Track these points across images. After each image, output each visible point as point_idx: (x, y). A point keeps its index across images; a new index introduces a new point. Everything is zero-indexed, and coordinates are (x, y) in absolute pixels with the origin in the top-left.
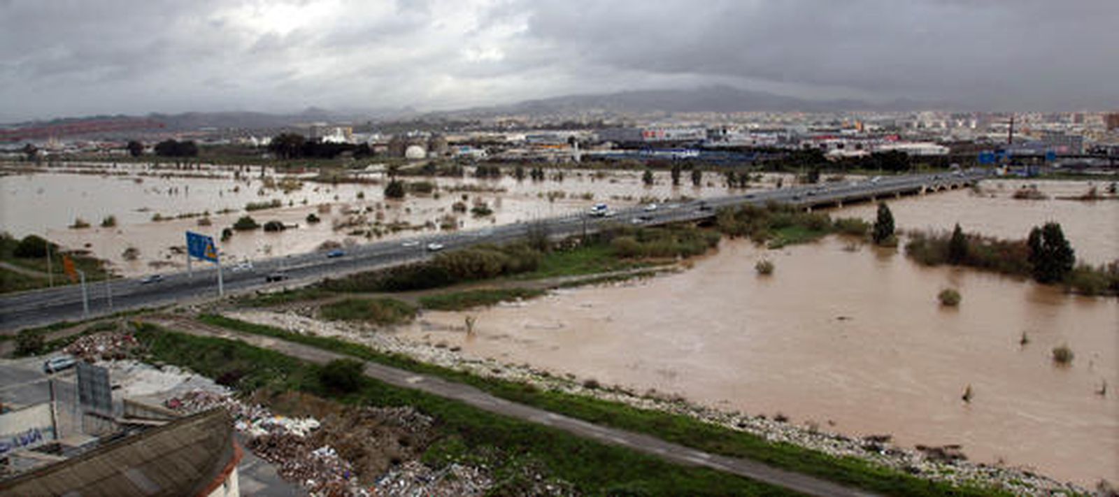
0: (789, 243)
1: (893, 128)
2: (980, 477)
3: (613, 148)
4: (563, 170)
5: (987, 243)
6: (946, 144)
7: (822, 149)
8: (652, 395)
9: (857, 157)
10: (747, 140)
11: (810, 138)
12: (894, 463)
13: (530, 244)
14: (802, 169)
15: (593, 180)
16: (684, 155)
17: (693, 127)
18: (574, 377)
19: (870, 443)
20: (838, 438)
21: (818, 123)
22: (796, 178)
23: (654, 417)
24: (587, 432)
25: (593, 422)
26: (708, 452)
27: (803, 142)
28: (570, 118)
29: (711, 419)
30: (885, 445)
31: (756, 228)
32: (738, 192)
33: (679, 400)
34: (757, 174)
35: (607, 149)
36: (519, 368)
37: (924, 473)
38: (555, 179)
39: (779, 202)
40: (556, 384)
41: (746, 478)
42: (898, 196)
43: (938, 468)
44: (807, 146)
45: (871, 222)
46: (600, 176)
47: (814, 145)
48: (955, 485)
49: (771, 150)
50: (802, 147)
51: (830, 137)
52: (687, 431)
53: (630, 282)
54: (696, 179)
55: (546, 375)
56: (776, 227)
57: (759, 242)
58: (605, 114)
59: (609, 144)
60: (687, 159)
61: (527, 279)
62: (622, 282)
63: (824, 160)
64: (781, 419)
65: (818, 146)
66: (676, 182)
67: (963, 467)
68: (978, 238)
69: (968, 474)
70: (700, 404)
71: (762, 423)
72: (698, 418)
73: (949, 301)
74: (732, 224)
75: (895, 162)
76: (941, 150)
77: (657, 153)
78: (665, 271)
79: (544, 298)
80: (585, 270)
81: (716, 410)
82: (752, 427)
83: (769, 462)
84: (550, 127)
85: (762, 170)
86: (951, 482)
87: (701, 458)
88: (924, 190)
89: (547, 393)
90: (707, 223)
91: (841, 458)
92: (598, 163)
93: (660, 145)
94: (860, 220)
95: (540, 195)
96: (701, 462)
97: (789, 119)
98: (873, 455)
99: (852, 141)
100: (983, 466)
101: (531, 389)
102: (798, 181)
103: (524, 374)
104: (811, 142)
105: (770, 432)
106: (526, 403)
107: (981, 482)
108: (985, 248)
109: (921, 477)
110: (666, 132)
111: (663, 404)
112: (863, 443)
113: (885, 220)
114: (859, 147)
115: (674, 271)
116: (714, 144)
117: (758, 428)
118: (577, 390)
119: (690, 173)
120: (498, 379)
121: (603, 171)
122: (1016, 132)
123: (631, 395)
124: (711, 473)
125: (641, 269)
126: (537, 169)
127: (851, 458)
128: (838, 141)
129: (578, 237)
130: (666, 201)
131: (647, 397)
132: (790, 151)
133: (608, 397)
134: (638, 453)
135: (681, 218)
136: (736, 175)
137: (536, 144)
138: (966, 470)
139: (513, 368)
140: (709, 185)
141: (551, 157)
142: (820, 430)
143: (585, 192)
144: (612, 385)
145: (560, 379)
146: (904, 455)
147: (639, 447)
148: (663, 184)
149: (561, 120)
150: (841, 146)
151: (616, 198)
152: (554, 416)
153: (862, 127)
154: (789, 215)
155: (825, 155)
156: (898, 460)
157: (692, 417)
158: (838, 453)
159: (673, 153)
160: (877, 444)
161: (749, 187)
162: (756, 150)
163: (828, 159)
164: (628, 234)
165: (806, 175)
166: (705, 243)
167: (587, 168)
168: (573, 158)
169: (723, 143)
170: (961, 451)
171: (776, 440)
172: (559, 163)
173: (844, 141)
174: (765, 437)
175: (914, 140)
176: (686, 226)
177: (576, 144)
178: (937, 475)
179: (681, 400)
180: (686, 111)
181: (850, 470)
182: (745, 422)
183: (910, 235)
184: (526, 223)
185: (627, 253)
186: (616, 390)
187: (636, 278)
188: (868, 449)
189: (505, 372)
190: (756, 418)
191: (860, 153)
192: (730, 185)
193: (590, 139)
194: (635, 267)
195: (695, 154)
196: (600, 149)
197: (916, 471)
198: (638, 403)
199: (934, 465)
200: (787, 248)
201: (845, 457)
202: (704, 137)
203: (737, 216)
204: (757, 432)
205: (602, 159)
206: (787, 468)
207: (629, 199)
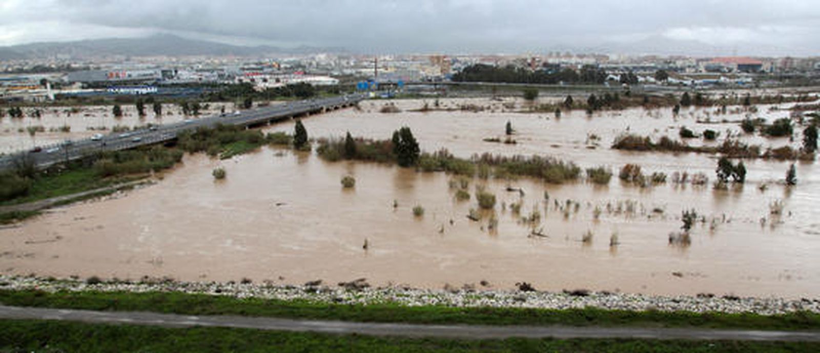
0: (235, 154)
1: (299, 66)
2: (379, 297)
3: (83, 88)
4: (40, 108)
5: (368, 143)
6: (336, 77)
7: (252, 83)
8: (145, 280)
9: (277, 88)
10: (195, 77)
11: (242, 75)
12: (325, 298)
13: (18, 173)
14: (238, 98)
15: (69, 115)
16: (144, 91)
17: (149, 68)
18: (76, 277)
19: (308, 287)
20: (288, 288)
21: (248, 64)
22: (235, 105)
23: (151, 297)
24: (99, 319)
25: (101, 309)
26: (197, 314)
27: (237, 78)
28: (40, 63)
29: (195, 291)
30: (319, 287)
31: (209, 144)
32: (192, 118)
33: (168, 281)
34: (205, 104)
35: (76, 88)
36: (26, 277)
37: (346, 301)
38: (33, 116)
39: (224, 124)
40: (61, 285)
41: (228, 328)
42: (308, 114)
43: (353, 295)
44: (240, 80)
45: (292, 134)
46: (75, 111)
47: (246, 80)
48: (365, 304)
49: (214, 85)
50: (236, 82)
51: (257, 74)
52: (178, 303)
53: (114, 195)
54: (158, 110)
55: (51, 280)
56: (225, 142)
57: (213, 154)
58: (73, 59)
59: (80, 84)
60: (148, 94)
61: (19, 203)
62: (108, 197)
63: (254, 91)
64: (246, 282)
65: (249, 81)
66: (142, 114)
67: (368, 292)
68: (362, 140)
69: (373, 295)
70: (185, 281)
71: (232, 287)
72: (185, 291)
73: (348, 184)
74: (190, 143)
75: (304, 91)
76: (334, 81)
77: (122, 90)
78: (142, 184)
79: (39, 217)
80: (73, 190)
81: (198, 284)
82: (226, 291)
83: (242, 313)
84: (21, 71)
85: (210, 101)
86: (362, 304)
87: (191, 320)
88: (324, 110)
89: (56, 293)
90: (171, 143)
91: (292, 300)
92: (71, 100)
93: (124, 84)
94: (283, 134)
95: (21, 131)
96: (193, 323)
97: (225, 61)
98: (312, 295)
99: (273, 76)
100: (380, 288)
101: (40, 294)
102: (237, 106)
103: (31, 282)
104: (242, 78)
105: (240, 292)
106: (36, 306)
107: (380, 299)
108: (367, 146)
109: (344, 303)
110: (128, 73)
111: (155, 286)
112: (304, 288)
113: (301, 132)
114: (278, 81)
115: (150, 183)
116: (169, 81)
117: (231, 291)
118: (82, 287)
119: (152, 105)
120: (7, 291)
121: (77, 108)
122: (379, 68)
123: (128, 283)
124: (200, 330)
125: (122, 185)
126: (15, 108)
127: (298, 300)
128: (263, 76)
129: (62, 163)
130: (136, 128)
131: (142, 283)
132: (228, 85)
133: (110, 288)
134: (142, 327)
135: (150, 142)
136: (189, 105)
137: (9, 86)
138: (370, 294)
139: (21, 279)
140: (169, 113)
141: (26, 97)
142: (274, 285)
143: (62, 125)
144: (111, 279)
145: (65, 281)
146: (331, 291)
147: (142, 322)
148: (131, 115)
149: (31, 64)
150: (265, 80)
151: (92, 129)
152: (65, 312)
153: (279, 66)
154: (233, 133)
155: (255, 87)
156: (328, 295)
157: (179, 291)
158: (288, 298)
159: (136, 90)
160: (314, 287)
161: (200, 114)
162: (203, 85)
163: (257, 90)
164: (107, 157)
165: (242, 103)
166: (170, 159)
167: (62, 105)
168: (47, 97)
169: (175, 81)
170: (367, 281)
171: (245, 297)
172: (35, 103)
173: (268, 77)
174: (236, 297)
175: (315, 74)
176: (154, 148)
177: (48, 85)
178: (353, 300)
179: (170, 280)
180: (142, 55)
181: (298, 308)
182: (220, 288)
183: (319, 142)
184: (11, 155)
185: (108, 173)
186: (116, 281)
187: (119, 192)
188: (308, 291)
189: (11, 284)
190: (228, 284)
191: (278, 85)
192: (185, 113)
193: (62, 80)
194: (117, 183)
195: (154, 90)
196: (71, 89)
197: (340, 300)
198: (134, 289)
199: (351, 294)
200: (234, 158)
201: (294, 299)
202: (160, 76)
203: (193, 137)
204: (230, 294)
205: (74, 97)
206: (255, 315)
207: (104, 129)
